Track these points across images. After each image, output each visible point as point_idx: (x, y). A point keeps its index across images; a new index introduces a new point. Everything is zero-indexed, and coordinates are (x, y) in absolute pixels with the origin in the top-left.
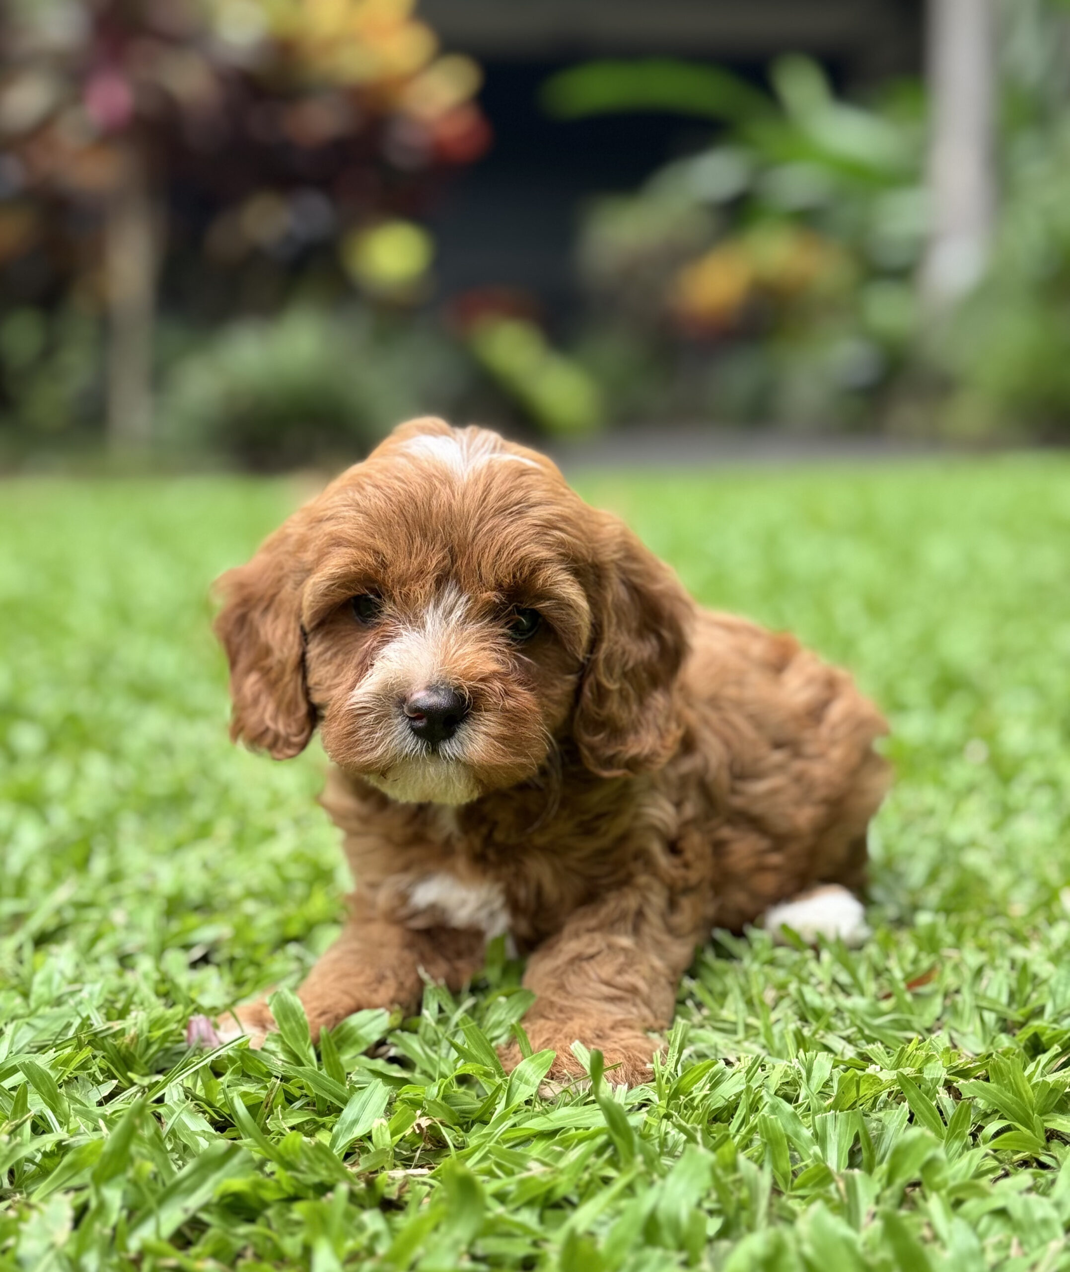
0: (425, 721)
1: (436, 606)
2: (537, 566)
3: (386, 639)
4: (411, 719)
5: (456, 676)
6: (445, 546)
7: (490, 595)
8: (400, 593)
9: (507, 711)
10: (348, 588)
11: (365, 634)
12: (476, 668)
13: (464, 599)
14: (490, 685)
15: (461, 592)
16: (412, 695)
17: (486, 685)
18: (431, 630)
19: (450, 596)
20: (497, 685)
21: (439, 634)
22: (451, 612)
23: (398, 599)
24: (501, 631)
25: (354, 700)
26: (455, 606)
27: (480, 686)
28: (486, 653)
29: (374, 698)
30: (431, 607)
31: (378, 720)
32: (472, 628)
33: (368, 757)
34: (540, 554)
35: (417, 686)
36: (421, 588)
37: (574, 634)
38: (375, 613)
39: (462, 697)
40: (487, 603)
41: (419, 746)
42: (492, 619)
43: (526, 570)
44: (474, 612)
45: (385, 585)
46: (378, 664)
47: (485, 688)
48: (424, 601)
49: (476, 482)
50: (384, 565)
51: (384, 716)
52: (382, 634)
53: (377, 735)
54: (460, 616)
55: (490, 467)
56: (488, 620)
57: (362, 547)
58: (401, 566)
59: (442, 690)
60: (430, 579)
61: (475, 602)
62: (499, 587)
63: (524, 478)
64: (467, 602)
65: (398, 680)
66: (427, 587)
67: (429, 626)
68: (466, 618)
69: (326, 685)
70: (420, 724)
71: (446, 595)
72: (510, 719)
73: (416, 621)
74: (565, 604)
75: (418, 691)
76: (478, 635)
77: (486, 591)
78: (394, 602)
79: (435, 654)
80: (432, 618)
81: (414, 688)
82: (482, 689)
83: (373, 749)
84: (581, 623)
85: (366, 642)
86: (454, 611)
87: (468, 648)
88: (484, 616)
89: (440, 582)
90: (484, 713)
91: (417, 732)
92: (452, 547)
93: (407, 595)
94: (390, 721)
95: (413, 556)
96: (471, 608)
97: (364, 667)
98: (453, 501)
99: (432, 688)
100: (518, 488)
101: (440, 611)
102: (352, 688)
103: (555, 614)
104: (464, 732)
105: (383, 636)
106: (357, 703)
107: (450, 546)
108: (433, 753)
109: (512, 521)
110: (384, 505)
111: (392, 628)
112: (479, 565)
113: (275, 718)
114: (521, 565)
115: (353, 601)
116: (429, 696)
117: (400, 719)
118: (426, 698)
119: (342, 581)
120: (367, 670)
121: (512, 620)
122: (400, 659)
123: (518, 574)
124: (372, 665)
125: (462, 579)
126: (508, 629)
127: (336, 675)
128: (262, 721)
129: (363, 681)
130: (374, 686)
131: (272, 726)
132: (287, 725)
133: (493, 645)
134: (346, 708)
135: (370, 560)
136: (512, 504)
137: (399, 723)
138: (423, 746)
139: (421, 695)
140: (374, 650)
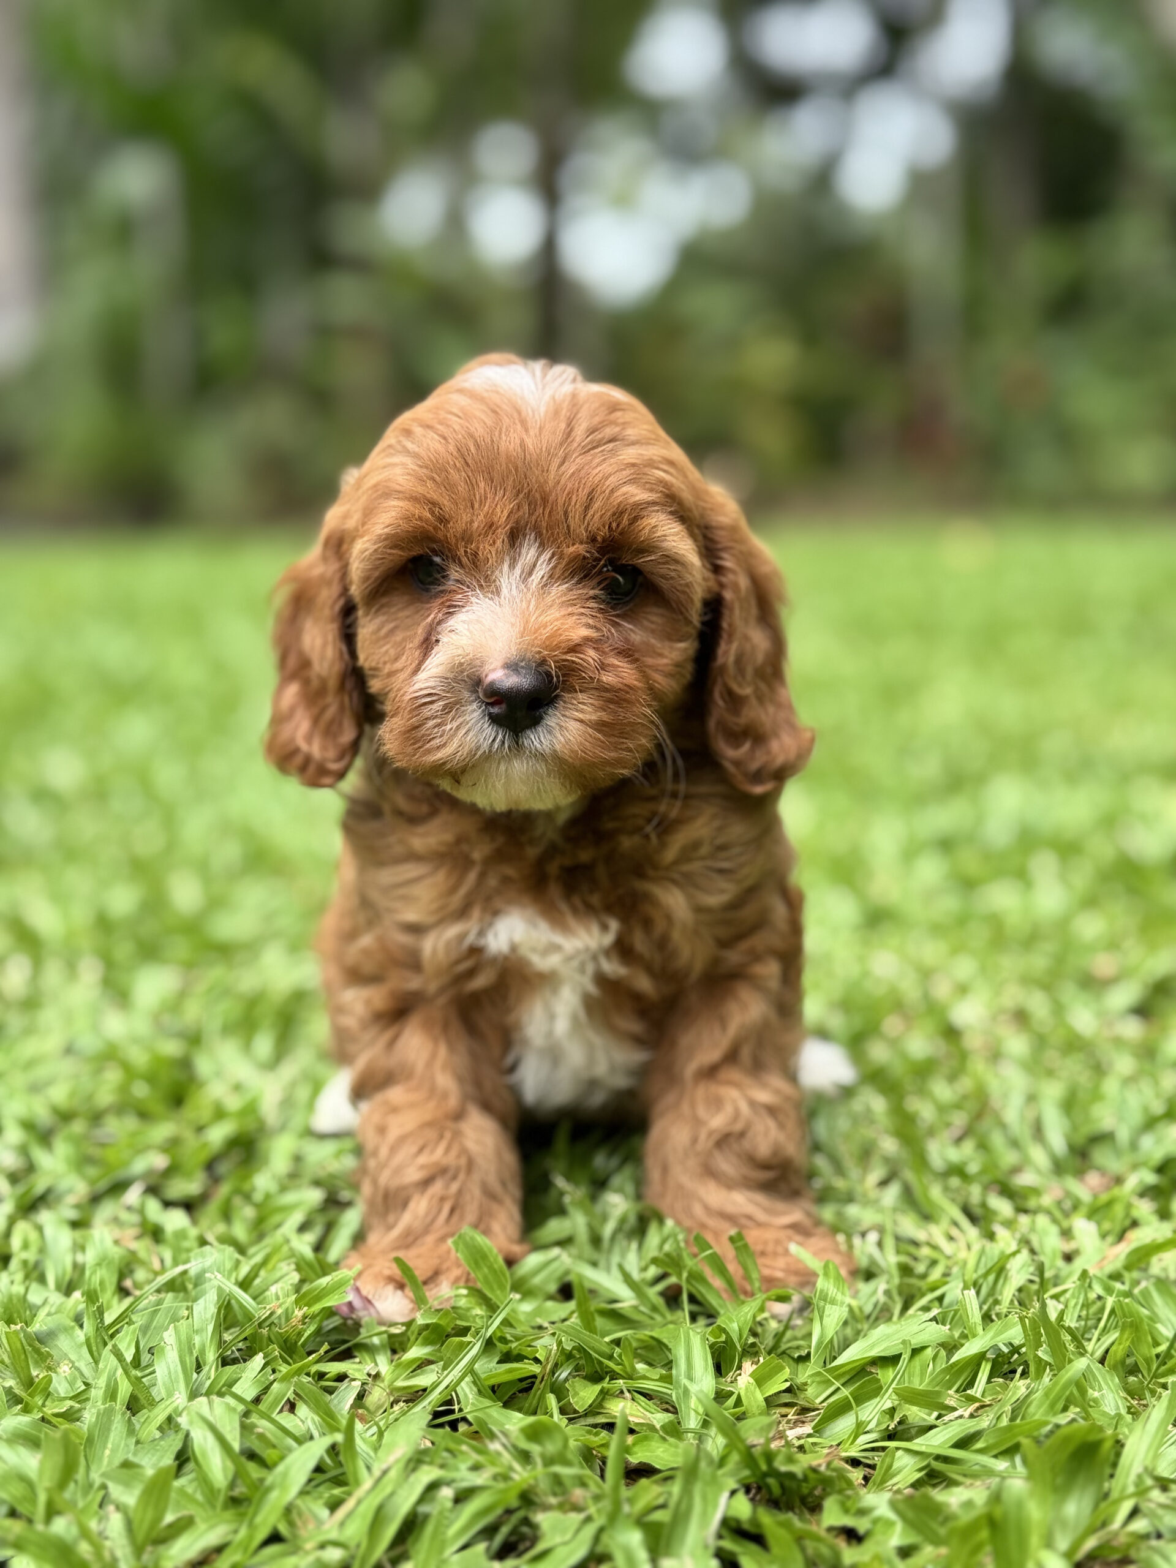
0: (504, 706)
1: (512, 566)
2: (637, 512)
3: (451, 610)
4: (487, 704)
5: (538, 649)
6: (519, 492)
7: (578, 549)
8: (466, 552)
9: (606, 690)
10: (402, 549)
11: (428, 606)
12: (561, 635)
13: (546, 555)
14: (582, 656)
15: (542, 547)
16: (486, 676)
17: (577, 657)
18: (508, 595)
19: (529, 552)
20: (591, 655)
21: (518, 600)
22: (530, 574)
23: (464, 560)
24: (592, 593)
25: (417, 687)
26: (535, 566)
27: (569, 658)
28: (575, 618)
29: (441, 682)
30: (506, 567)
31: (448, 709)
32: (558, 590)
33: (440, 755)
34: (637, 498)
35: (492, 663)
36: (491, 545)
37: (684, 593)
38: (437, 579)
39: (549, 675)
40: (575, 558)
41: (500, 737)
42: (581, 579)
43: (625, 521)
44: (558, 572)
45: (448, 543)
46: (444, 639)
47: (574, 659)
48: (496, 562)
49: (556, 413)
50: (443, 520)
51: (456, 703)
52: (448, 603)
53: (449, 727)
54: (543, 577)
55: (574, 396)
56: (576, 579)
57: (414, 499)
58: (463, 520)
59: (522, 667)
60: (502, 534)
61: (560, 558)
62: (593, 540)
63: (619, 414)
64: (550, 559)
65: (468, 658)
66: (499, 543)
67: (505, 591)
68: (552, 577)
69: (386, 671)
70: (495, 710)
71: (524, 551)
72: (610, 701)
73: (488, 584)
74: (672, 559)
75: (494, 670)
76: (564, 599)
77: (573, 544)
78: (461, 565)
79: (513, 625)
80: (508, 579)
81: (487, 668)
82: (573, 662)
83: (444, 745)
84: (689, 579)
85: (429, 615)
86: (535, 572)
87: (555, 613)
88: (572, 575)
89: (515, 537)
90: (580, 696)
91: (494, 720)
92: (530, 492)
93: (476, 554)
94: (463, 708)
95: (476, 506)
96: (554, 568)
97: (428, 644)
98: (525, 437)
99: (512, 666)
100: (614, 423)
101: (518, 571)
102: (416, 671)
103: (663, 570)
104: (553, 719)
105: (449, 607)
106: (421, 689)
107: (526, 491)
108: (517, 746)
109: (605, 459)
110: (438, 447)
111: (460, 596)
112: (566, 513)
113: (309, 738)
114: (619, 513)
115: (410, 566)
116: (507, 676)
117: (475, 706)
118: (504, 678)
119: (394, 541)
120: (432, 649)
121: (606, 579)
122: (471, 632)
123: (614, 525)
124: (437, 641)
125: (544, 531)
126: (601, 590)
127: (396, 659)
128: (292, 739)
129: (427, 662)
130: (440, 668)
131: (304, 746)
132: (324, 748)
133: (583, 610)
134: (407, 698)
135: (425, 513)
136: (605, 440)
137: (475, 710)
138: (504, 738)
139: (497, 675)
140: (439, 623)
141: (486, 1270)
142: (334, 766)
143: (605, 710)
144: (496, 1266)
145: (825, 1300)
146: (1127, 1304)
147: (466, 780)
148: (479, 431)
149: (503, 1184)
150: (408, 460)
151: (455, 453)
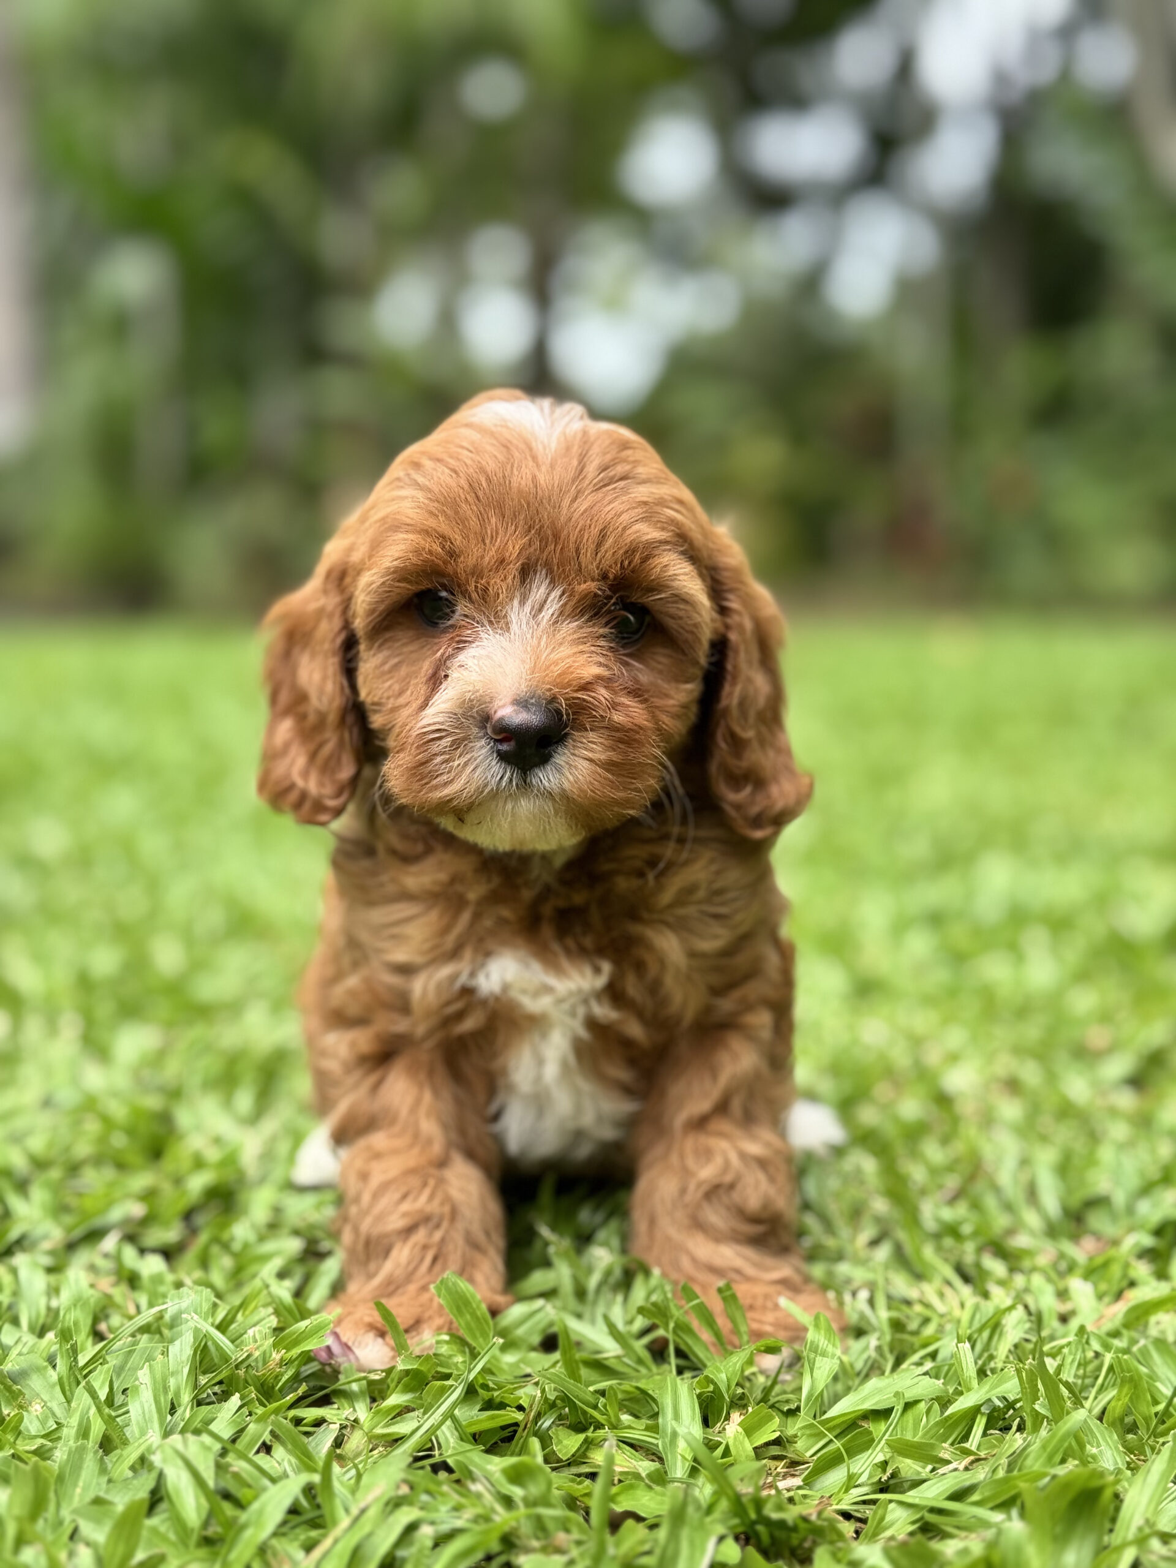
0: (513, 743)
1: (522, 603)
2: (649, 550)
3: (461, 645)
4: (496, 741)
5: (549, 686)
6: (530, 528)
7: (591, 586)
8: (476, 587)
9: (617, 730)
10: (409, 582)
11: (437, 640)
12: (572, 673)
13: (556, 593)
14: (593, 694)
15: (553, 584)
16: (495, 712)
17: (589, 696)
18: (517, 631)
19: (539, 590)
20: (602, 693)
21: (529, 636)
22: (540, 610)
23: (474, 595)
24: (602, 631)
25: (425, 722)
26: (545, 601)
27: (580, 696)
28: (585, 656)
29: (450, 717)
30: (516, 602)
31: (456, 744)
32: (569, 628)
33: (447, 791)
34: (649, 537)
35: (501, 700)
36: (502, 581)
37: (692, 633)
38: (447, 614)
39: (558, 712)
40: (586, 595)
41: (508, 774)
42: (592, 617)
43: (637, 559)
44: (569, 608)
45: (457, 577)
46: (454, 674)
47: (584, 697)
48: (507, 597)
49: (568, 449)
50: (452, 554)
51: (464, 739)
52: (457, 639)
53: (456, 763)
54: (552, 615)
55: (585, 433)
56: (586, 617)
57: (426, 532)
58: (474, 555)
59: (532, 704)
60: (514, 569)
61: (570, 595)
62: (604, 577)
63: (629, 452)
64: (561, 596)
65: (478, 694)
66: (509, 580)
67: (514, 627)
68: (562, 615)
69: (390, 706)
70: (505, 747)
71: (534, 586)
72: (621, 741)
73: (498, 620)
74: (682, 599)
75: (503, 706)
76: (575, 636)
77: (585, 582)
78: (471, 600)
79: (523, 662)
80: (518, 615)
81: (497, 703)
82: (584, 700)
83: (452, 781)
84: (699, 619)
85: (438, 650)
86: (546, 608)
87: (566, 651)
88: (582, 613)
89: (526, 573)
90: (591, 734)
91: (503, 757)
92: (542, 527)
93: (486, 590)
94: (471, 744)
95: (487, 541)
96: (565, 605)
97: (436, 680)
98: (537, 474)
99: (522, 703)
100: (625, 461)
101: (527, 608)
102: (424, 705)
103: (672, 609)
104: (562, 757)
105: (459, 642)
106: (429, 725)
107: (537, 527)
108: (525, 785)
109: (616, 498)
110: (449, 480)
111: (469, 632)
112: (577, 550)
113: (305, 774)
114: (631, 551)
115: (416, 600)
116: (517, 712)
117: (483, 742)
118: (514, 715)
119: (402, 575)
120: (441, 683)
121: (615, 618)
122: (481, 668)
123: (626, 563)
124: (446, 676)
125: (556, 568)
126: (610, 628)
127: (401, 693)
128: (288, 775)
129: (436, 697)
130: (450, 703)
131: (300, 783)
132: (321, 784)
133: (593, 648)
134: (414, 733)
135: (435, 547)
136: (616, 478)
137: (482, 747)
138: (512, 775)
139: (507, 712)
140: (449, 658)
141: (468, 1317)
142: (331, 803)
143: (614, 750)
144: (479, 1313)
145: (816, 1352)
146: (1125, 1360)
147: (471, 818)
148: (491, 466)
149: (487, 1234)
150: (420, 495)
151: (466, 487)
